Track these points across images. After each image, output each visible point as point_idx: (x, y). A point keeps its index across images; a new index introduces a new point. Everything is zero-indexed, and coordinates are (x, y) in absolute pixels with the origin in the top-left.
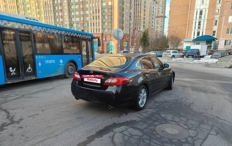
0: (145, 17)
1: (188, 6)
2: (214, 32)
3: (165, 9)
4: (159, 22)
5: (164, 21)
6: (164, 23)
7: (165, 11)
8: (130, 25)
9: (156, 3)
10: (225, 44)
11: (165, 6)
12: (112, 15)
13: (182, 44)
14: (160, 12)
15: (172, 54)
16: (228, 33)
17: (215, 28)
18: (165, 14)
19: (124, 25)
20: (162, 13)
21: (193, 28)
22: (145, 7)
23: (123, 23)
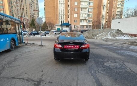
0: (27, 9)
1: (54, 7)
2: (69, 21)
3: (38, 6)
4: (36, 13)
5: (39, 13)
6: (39, 14)
7: (38, 8)
8: (18, 14)
9: (33, 2)
10: (74, 28)
11: (38, 5)
12: (3, 6)
13: (55, 27)
14: (36, 7)
15: (55, 32)
16: (75, 22)
17: (69, 19)
18: (38, 9)
19: (14, 14)
20: (37, 8)
21: (59, 19)
22: (26, 3)
23: (13, 12)
